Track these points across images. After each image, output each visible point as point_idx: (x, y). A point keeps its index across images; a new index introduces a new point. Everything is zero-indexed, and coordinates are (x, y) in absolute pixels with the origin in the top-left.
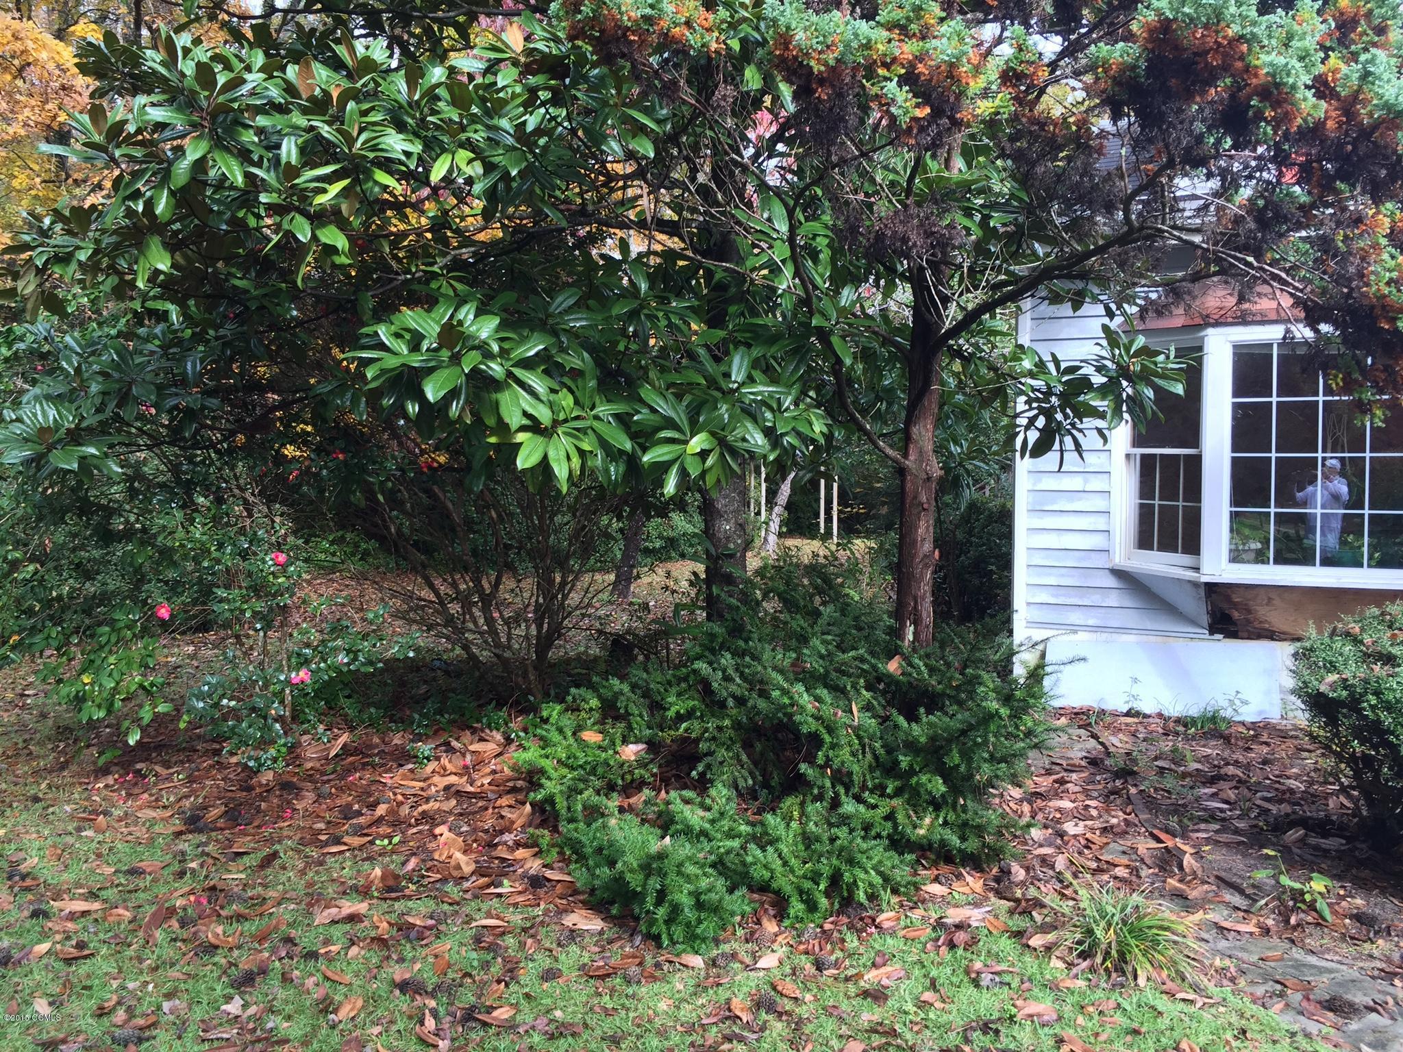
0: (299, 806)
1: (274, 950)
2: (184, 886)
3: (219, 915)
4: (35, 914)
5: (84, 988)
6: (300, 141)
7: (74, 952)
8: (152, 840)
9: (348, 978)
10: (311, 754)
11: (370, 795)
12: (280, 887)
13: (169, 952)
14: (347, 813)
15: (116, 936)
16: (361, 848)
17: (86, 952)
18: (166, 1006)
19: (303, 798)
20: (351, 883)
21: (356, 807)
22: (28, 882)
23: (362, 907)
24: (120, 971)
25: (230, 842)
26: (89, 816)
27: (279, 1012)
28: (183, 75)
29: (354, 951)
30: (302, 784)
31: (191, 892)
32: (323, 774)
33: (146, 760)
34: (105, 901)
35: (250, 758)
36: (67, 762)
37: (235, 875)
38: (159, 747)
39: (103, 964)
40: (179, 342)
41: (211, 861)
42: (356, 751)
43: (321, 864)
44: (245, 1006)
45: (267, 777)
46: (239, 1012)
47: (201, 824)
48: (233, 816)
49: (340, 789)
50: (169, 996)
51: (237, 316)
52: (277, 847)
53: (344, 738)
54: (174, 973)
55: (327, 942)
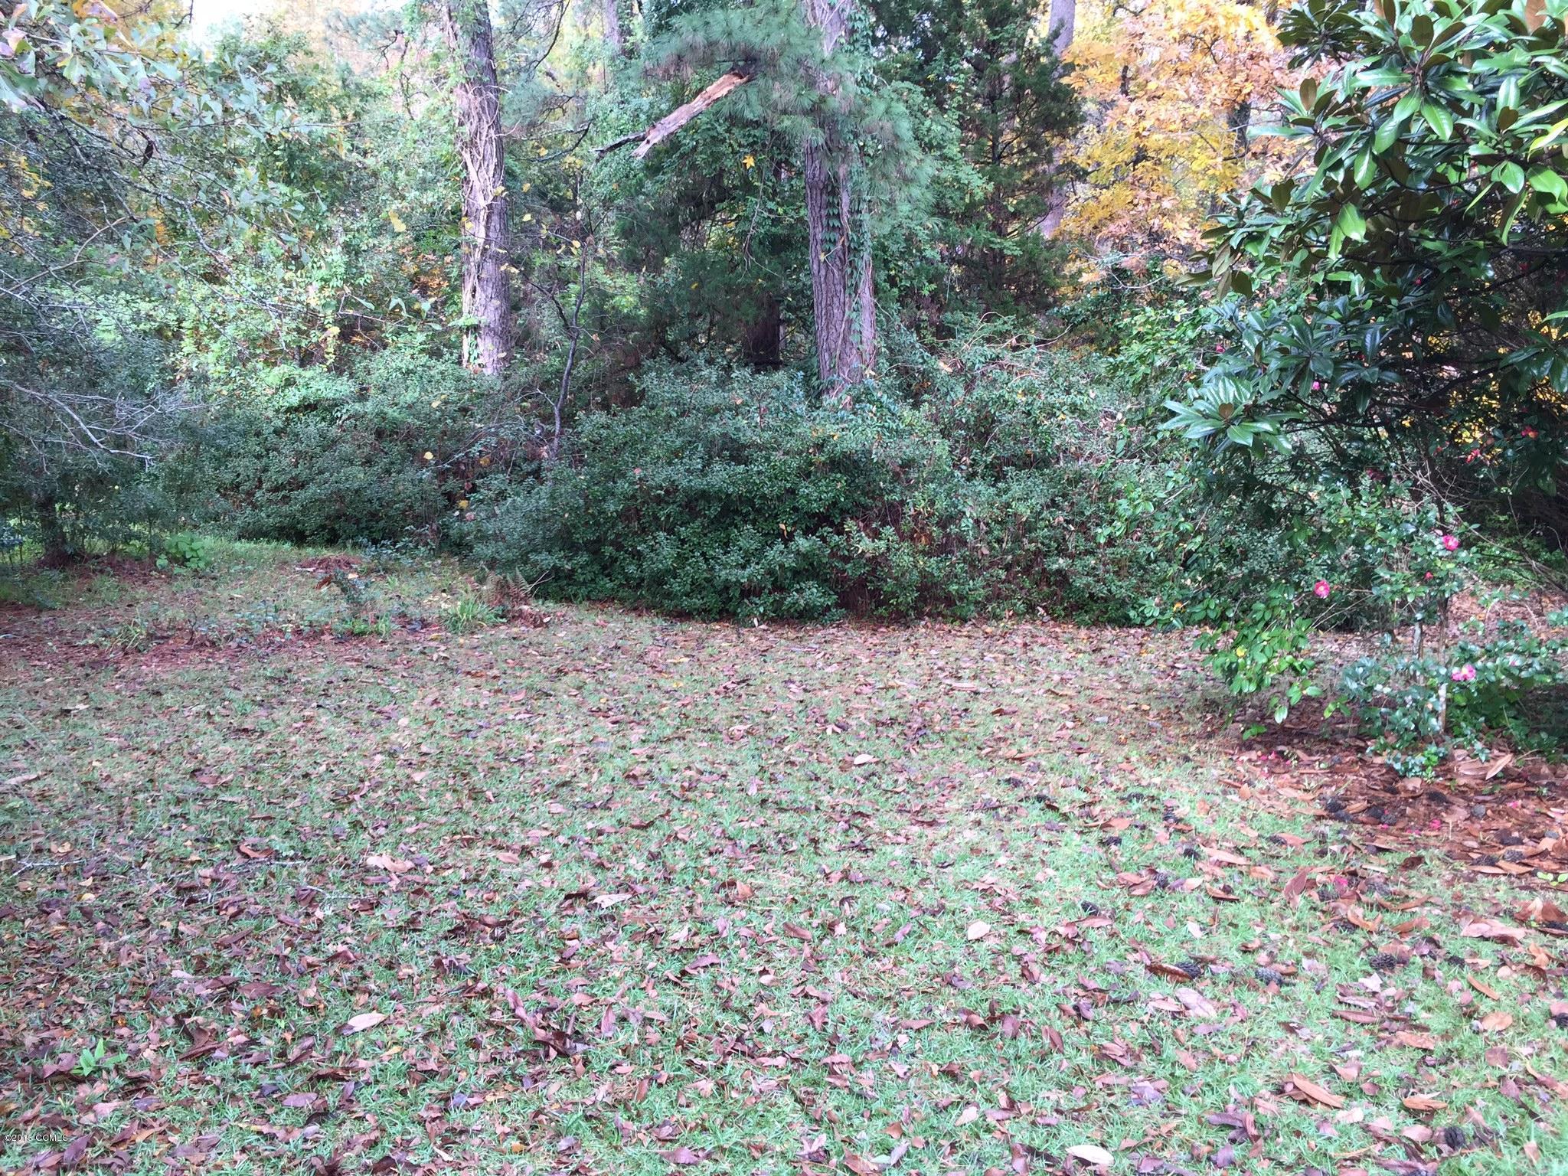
0: (1449, 820)
1: (1415, 946)
2: (1325, 864)
3: (1359, 899)
4: (1188, 853)
5: (1231, 924)
6: (1521, 82)
7: (1222, 894)
8: (1293, 817)
9: (1497, 994)
10: (1466, 771)
11: (1533, 826)
12: (1425, 891)
13: (1309, 918)
14: (1504, 838)
15: (1259, 890)
16: (1519, 876)
17: (1231, 897)
18: (1305, 962)
19: (1453, 812)
20: (1505, 906)
21: (1516, 834)
22: (1180, 826)
23: (1518, 933)
24: (1263, 920)
25: (1372, 837)
26: (1233, 784)
27: (1418, 1002)
28: (1399, 33)
29: (1504, 971)
30: (1452, 799)
31: (1331, 872)
32: (1478, 793)
33: (1288, 744)
34: (1249, 859)
35: (1396, 760)
36: (1213, 732)
37: (1376, 868)
38: (1301, 735)
39: (1246, 911)
40: (1359, 314)
41: (1352, 849)
42: (1519, 778)
43: (1471, 880)
44: (1383, 986)
45: (1413, 784)
46: (1377, 989)
47: (1342, 813)
48: (1376, 813)
49: (1498, 813)
50: (1308, 955)
51: (1423, 282)
52: (1423, 853)
53: (1506, 760)
54: (1314, 936)
55: (1474, 955)
